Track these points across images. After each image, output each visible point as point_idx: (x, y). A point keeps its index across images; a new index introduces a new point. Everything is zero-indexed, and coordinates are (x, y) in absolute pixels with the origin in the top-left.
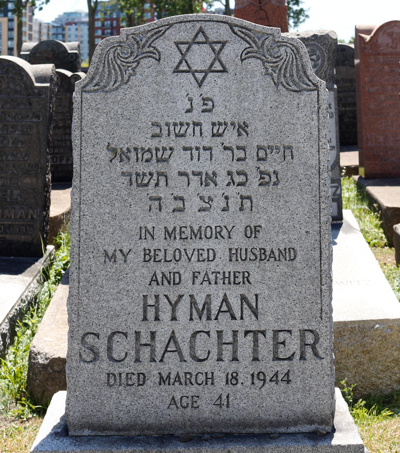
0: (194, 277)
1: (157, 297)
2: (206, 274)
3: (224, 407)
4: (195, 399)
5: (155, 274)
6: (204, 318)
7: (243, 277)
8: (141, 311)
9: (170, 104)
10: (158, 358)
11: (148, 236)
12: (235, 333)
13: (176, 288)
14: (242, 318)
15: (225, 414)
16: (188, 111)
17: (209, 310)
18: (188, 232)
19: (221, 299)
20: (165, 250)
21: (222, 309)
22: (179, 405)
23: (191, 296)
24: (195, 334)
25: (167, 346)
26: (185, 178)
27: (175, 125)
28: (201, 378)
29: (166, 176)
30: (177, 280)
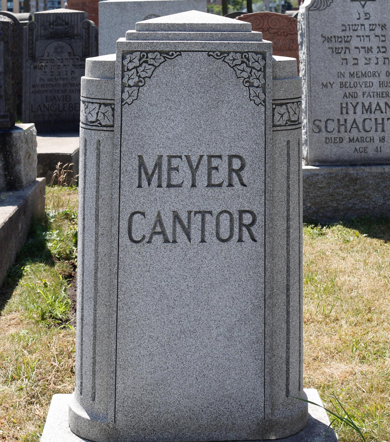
0: (364, 94)
1: (347, 103)
2: (369, 93)
3: (379, 152)
4: (366, 148)
5: (345, 93)
6: (369, 113)
7: (386, 94)
8: (340, 110)
9: (350, 16)
10: (348, 131)
11: (342, 76)
12: (383, 119)
13: (355, 99)
14: (386, 112)
15: (380, 155)
16: (358, 19)
17: (371, 110)
18: (360, 74)
19: (376, 104)
20: (350, 82)
21: (377, 109)
22: (358, 151)
23: (363, 103)
24: (364, 120)
25: (352, 125)
26: (357, 50)
27: (352, 25)
28: (368, 139)
29: (349, 49)
30: (356, 96)
